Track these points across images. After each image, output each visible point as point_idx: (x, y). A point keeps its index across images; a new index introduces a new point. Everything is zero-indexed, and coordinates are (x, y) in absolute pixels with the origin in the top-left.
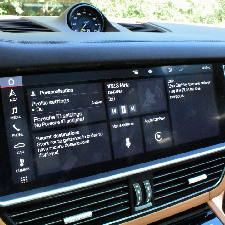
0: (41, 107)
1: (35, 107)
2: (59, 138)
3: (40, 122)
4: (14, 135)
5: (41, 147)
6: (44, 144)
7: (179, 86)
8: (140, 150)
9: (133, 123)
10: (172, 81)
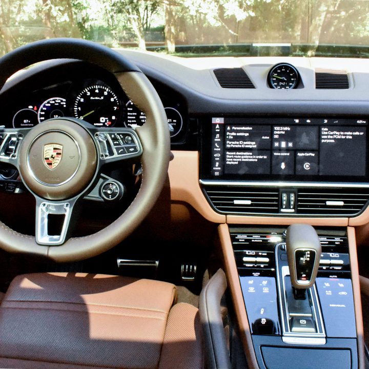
0: (232, 136)
1: (228, 135)
2: (240, 155)
3: (230, 144)
4: (215, 149)
5: (228, 158)
6: (230, 157)
7: (332, 133)
8: (291, 172)
9: (288, 154)
10: (326, 129)
